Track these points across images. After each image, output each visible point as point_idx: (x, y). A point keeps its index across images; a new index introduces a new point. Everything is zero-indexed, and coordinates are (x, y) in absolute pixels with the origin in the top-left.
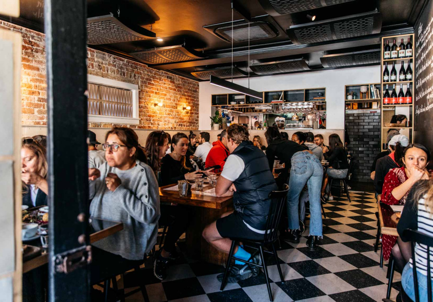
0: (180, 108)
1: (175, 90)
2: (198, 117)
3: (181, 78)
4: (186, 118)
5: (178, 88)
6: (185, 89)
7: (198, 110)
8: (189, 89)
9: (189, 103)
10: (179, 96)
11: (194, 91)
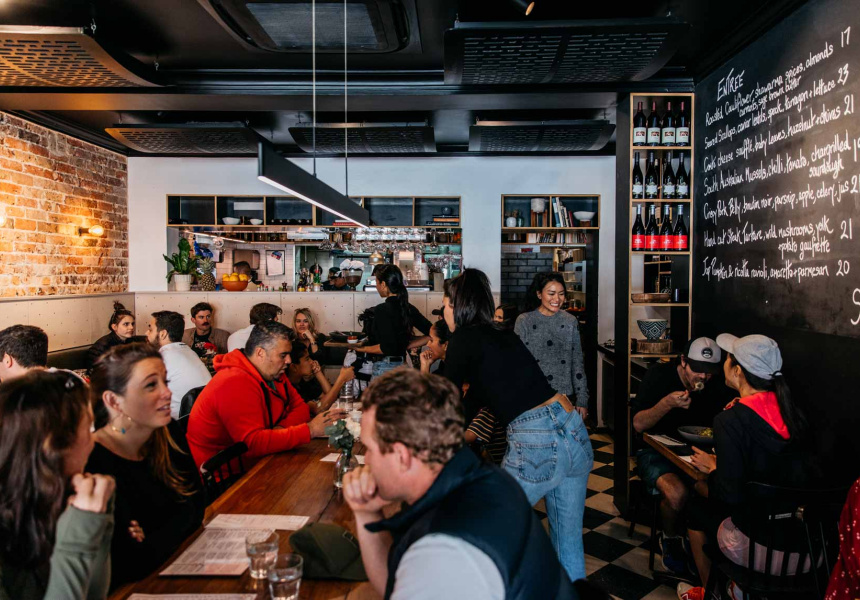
0: (68, 231)
1: (48, 175)
2: (125, 254)
3: (69, 141)
4: (89, 260)
5: (61, 169)
6: (82, 173)
7: (125, 237)
8: (95, 176)
9: (98, 215)
10: (64, 195)
11: (111, 182)
